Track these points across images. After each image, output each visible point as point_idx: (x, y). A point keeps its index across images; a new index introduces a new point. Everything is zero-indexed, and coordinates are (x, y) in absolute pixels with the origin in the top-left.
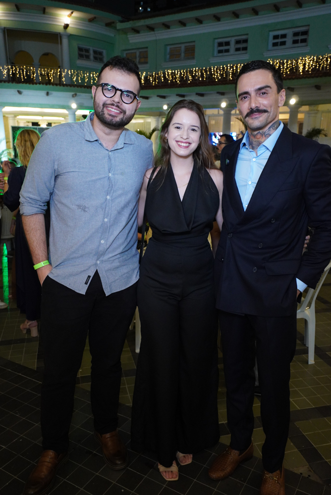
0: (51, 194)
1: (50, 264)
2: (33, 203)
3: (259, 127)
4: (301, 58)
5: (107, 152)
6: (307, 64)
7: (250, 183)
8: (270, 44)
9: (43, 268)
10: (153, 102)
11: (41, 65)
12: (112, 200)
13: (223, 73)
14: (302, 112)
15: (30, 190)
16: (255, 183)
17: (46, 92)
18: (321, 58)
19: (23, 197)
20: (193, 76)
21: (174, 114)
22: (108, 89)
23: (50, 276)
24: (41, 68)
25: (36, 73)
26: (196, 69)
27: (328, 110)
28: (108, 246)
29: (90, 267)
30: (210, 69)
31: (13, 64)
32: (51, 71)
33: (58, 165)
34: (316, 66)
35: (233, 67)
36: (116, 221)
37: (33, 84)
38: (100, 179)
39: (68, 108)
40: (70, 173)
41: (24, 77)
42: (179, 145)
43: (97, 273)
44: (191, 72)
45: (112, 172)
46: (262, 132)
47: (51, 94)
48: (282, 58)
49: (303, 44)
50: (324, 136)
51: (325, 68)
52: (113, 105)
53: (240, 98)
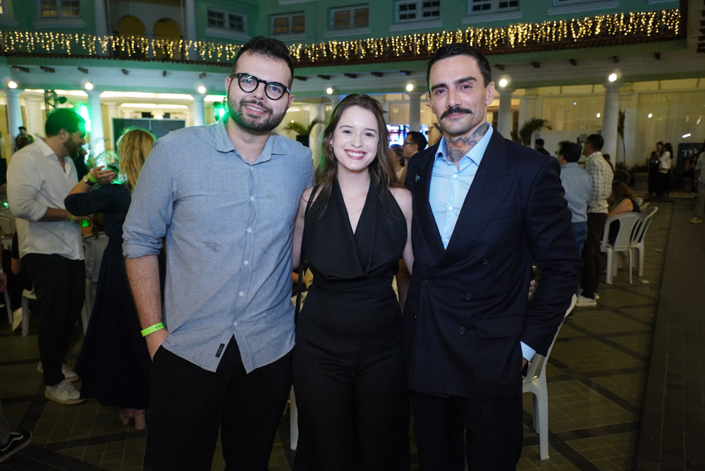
0: (168, 226)
1: (166, 327)
2: (142, 239)
3: (460, 131)
4: (511, 26)
5: (248, 167)
6: (520, 34)
7: (450, 208)
8: (470, 8)
9: (155, 334)
10: (313, 84)
11: (156, 35)
12: (254, 234)
13: (408, 46)
14: (517, 97)
15: (138, 221)
16: (458, 209)
17: (162, 71)
18: (538, 26)
19: (128, 232)
20: (366, 50)
21: (341, 113)
22: (247, 80)
23: (164, 346)
24: (156, 39)
25: (150, 45)
26: (370, 40)
27: (551, 94)
28: (249, 300)
29: (224, 331)
30: (390, 40)
31: (116, 34)
32: (170, 43)
33: (178, 185)
34: (532, 37)
35: (420, 38)
36: (260, 263)
37: (144, 60)
38: (237, 205)
39: (193, 92)
40: (195, 197)
41: (131, 51)
42: (349, 156)
43: (233, 341)
44: (364, 44)
45: (255, 195)
46: (465, 138)
47: (170, 74)
48: (487, 25)
49: (513, 8)
50: (547, 129)
51: (543, 40)
52: (254, 102)
53: (434, 92)
